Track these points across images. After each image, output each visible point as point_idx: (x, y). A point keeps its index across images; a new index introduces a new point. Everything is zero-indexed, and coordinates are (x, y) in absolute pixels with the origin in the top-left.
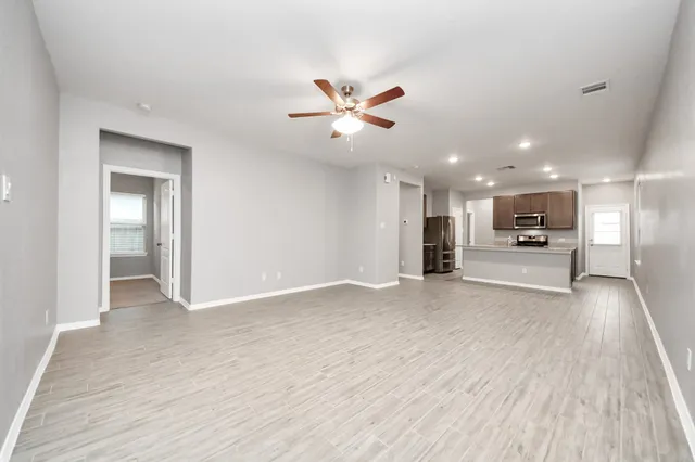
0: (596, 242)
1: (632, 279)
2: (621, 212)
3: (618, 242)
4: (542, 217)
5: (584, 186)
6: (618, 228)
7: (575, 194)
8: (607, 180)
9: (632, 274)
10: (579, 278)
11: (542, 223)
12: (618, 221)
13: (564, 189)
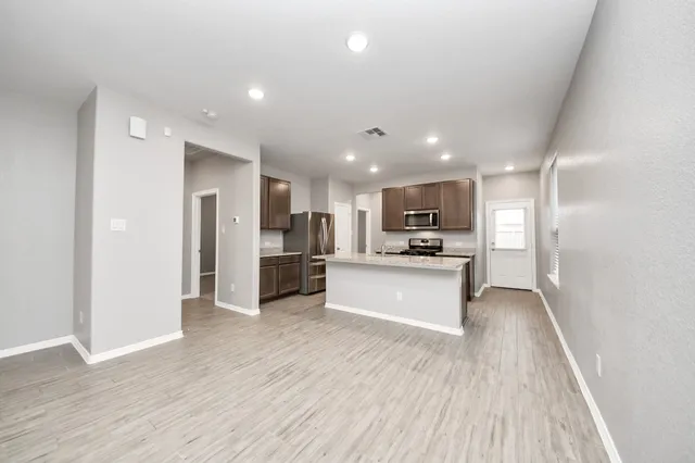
0: (498, 246)
1: (539, 291)
2: (525, 209)
3: (522, 247)
4: (434, 215)
5: (485, 178)
6: (522, 229)
7: (473, 185)
8: (510, 168)
9: (539, 285)
10: (478, 294)
11: (434, 223)
12: (522, 222)
13: (461, 177)
